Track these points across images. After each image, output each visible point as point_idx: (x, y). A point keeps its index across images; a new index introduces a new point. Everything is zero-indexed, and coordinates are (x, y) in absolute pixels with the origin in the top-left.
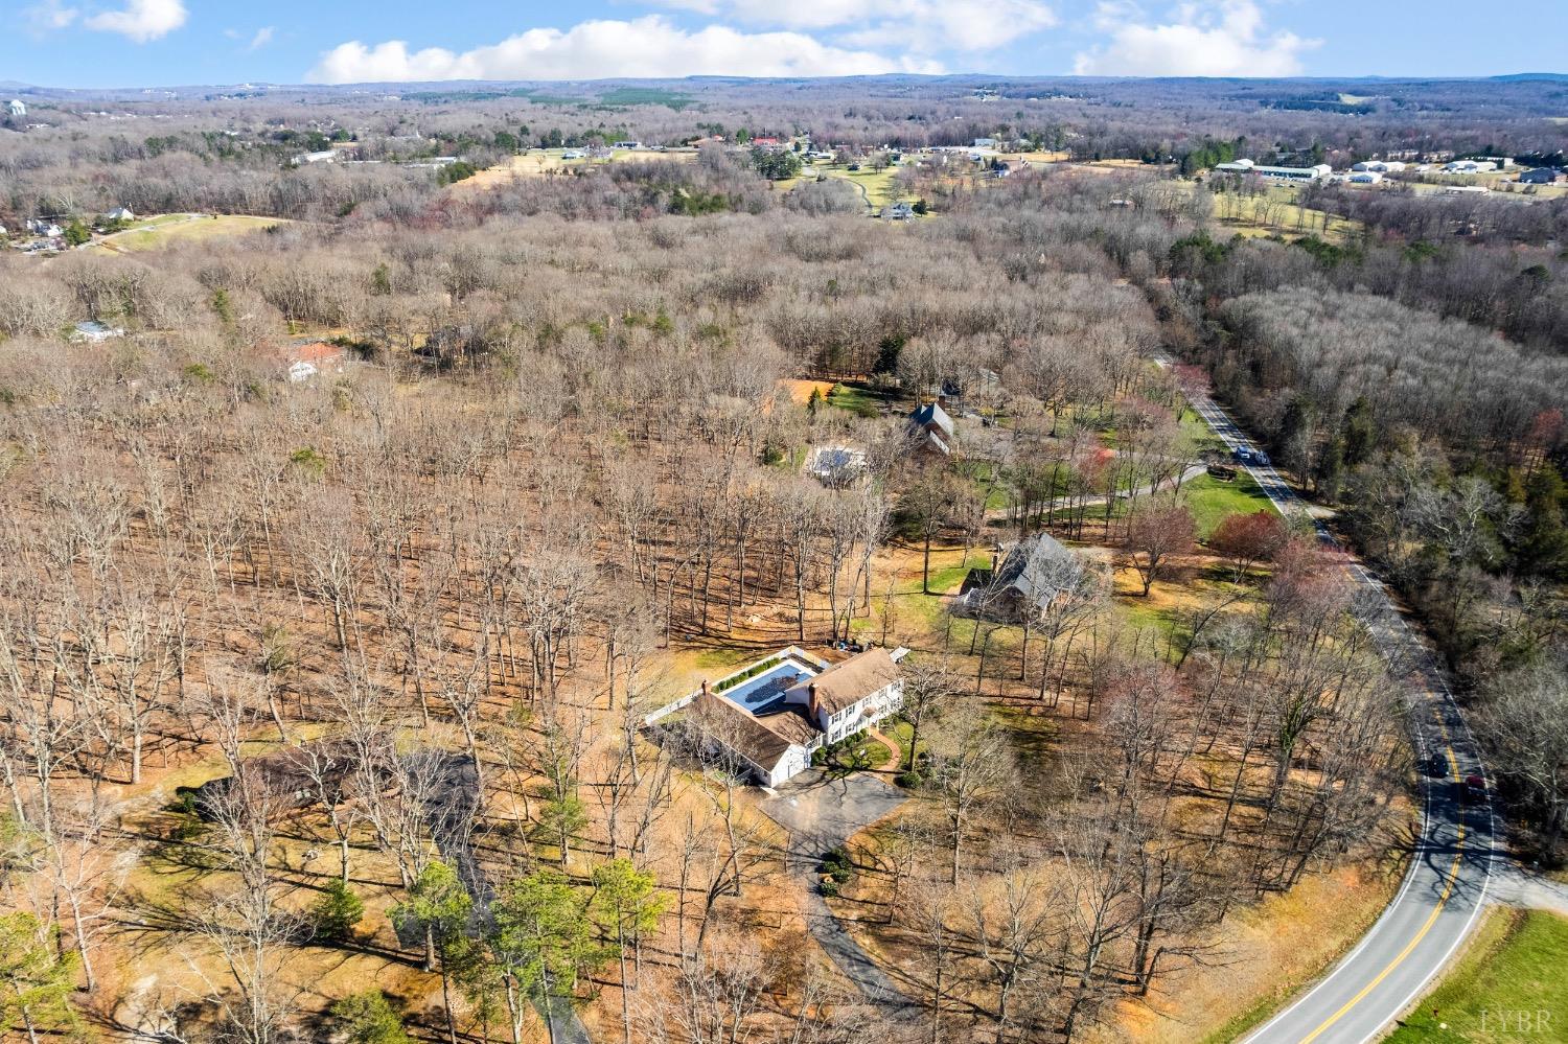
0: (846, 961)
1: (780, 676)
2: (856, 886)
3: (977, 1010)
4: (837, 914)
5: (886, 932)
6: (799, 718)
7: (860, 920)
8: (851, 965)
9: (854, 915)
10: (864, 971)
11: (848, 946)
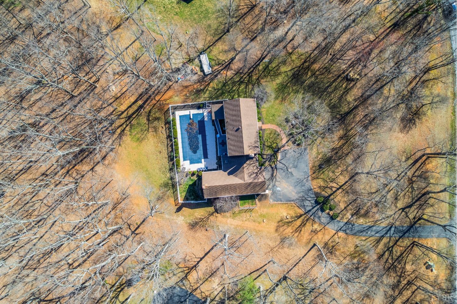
0: (364, 233)
1: (186, 126)
2: (337, 205)
3: (403, 209)
4: (345, 221)
5: (362, 212)
6: (248, 162)
7: (352, 216)
8: (367, 233)
9: (349, 215)
10: (372, 231)
11: (360, 228)
